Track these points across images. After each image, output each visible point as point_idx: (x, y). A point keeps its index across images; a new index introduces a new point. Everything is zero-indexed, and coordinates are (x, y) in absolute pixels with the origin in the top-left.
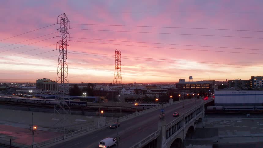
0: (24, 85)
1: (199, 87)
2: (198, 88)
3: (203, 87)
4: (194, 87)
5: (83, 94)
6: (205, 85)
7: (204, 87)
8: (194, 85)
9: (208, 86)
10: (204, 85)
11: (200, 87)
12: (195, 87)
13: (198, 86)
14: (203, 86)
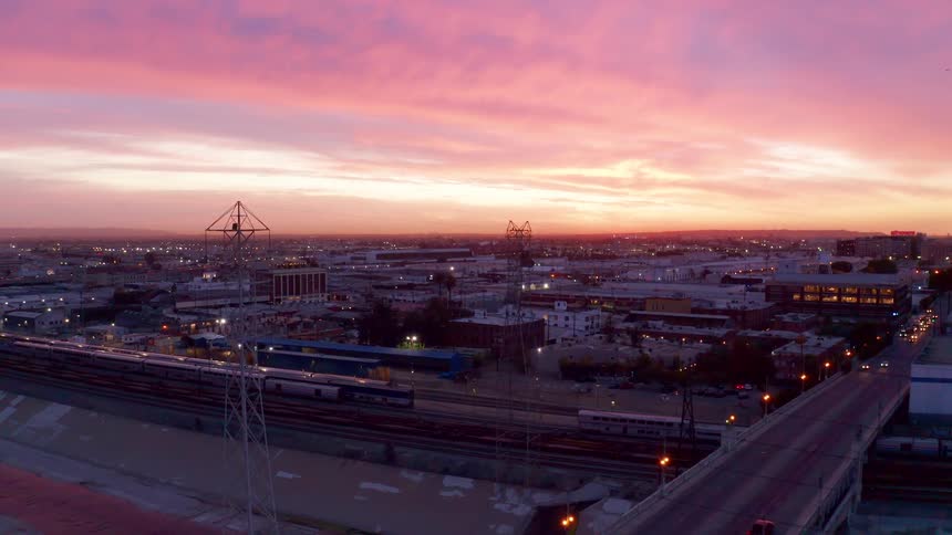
0: (208, 276)
1: (854, 300)
2: (850, 303)
3: (869, 300)
4: (835, 298)
5: (406, 340)
6: (878, 291)
7: (875, 301)
8: (837, 291)
9: (889, 297)
10: (874, 291)
11: (858, 300)
12: (839, 299)
13: (850, 295)
14: (872, 296)
